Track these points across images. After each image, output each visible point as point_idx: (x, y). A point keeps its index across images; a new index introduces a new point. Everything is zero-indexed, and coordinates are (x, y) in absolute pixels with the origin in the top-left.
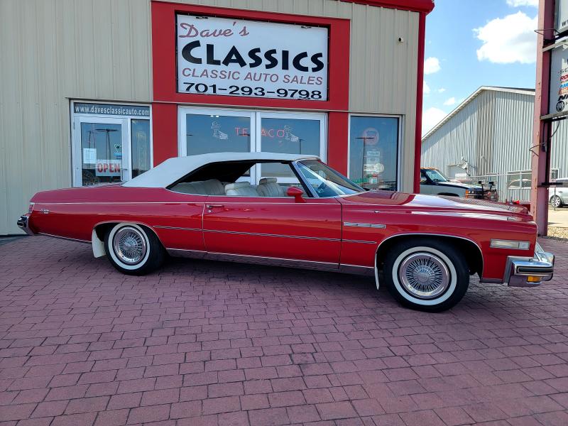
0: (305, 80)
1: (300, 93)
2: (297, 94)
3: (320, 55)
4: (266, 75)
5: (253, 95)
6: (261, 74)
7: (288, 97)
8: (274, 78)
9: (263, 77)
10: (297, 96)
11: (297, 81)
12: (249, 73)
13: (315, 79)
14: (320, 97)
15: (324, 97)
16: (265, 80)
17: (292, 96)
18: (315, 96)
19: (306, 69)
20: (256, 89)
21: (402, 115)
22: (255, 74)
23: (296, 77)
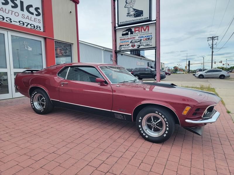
0: (33, 19)
1: (31, 25)
2: (29, 25)
3: (39, 8)
4: (12, 11)
5: (5, 21)
6: (9, 10)
7: (25, 26)
8: (17, 14)
9: (10, 12)
10: (29, 26)
11: (29, 19)
12: (2, 8)
13: (37, 20)
14: (40, 29)
15: (42, 30)
16: (12, 14)
17: (27, 26)
18: (38, 29)
19: (32, 14)
20: (7, 18)
21: (72, 44)
22: (6, 9)
23: (28, 16)
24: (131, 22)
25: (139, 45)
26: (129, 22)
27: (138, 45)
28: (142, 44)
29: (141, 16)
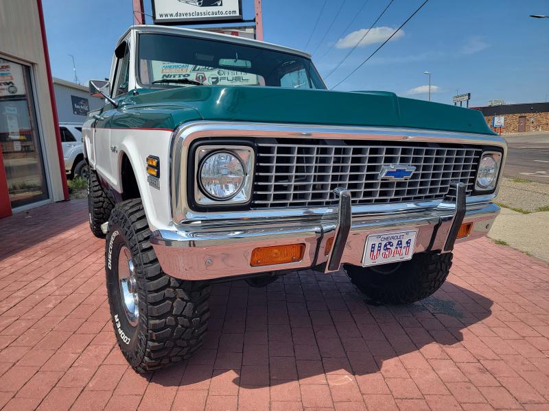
24: (192, 17)
25: (217, 78)
26: (185, 17)
27: (213, 78)
28: (223, 76)
29: (216, 5)
